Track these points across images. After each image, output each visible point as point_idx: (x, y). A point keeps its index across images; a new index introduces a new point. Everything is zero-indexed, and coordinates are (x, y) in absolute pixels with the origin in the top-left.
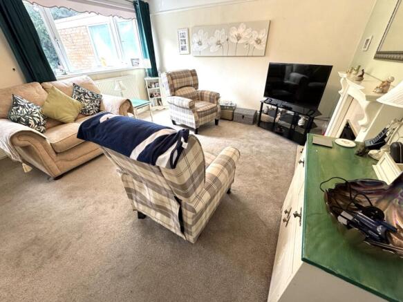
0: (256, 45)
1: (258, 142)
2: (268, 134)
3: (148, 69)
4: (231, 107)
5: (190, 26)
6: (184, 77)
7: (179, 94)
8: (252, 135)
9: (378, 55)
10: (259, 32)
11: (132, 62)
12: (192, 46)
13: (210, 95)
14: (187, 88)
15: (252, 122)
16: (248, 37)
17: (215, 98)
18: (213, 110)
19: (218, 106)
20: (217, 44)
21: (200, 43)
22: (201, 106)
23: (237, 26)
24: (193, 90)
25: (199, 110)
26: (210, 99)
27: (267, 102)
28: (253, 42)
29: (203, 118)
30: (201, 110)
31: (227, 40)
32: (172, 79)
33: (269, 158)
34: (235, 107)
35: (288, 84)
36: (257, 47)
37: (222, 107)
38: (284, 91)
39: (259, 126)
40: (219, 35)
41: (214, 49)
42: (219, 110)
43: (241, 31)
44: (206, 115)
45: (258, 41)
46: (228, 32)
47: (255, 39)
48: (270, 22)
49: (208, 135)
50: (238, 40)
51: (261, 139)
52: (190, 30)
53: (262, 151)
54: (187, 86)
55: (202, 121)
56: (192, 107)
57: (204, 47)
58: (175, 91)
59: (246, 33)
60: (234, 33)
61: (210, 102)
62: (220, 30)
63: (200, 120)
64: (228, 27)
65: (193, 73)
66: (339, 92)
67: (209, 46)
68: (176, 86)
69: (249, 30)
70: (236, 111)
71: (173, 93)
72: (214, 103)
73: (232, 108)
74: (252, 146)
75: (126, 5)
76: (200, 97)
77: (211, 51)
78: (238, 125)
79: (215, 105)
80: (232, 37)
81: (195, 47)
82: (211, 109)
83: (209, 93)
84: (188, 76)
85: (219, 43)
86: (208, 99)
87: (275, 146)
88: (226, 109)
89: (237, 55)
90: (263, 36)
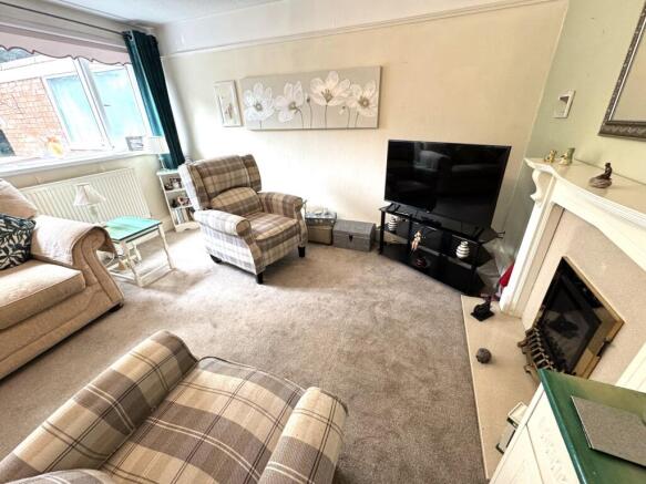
0: (360, 109)
1: (383, 293)
2: (401, 271)
3: (163, 156)
4: (327, 220)
5: (238, 77)
6: (229, 171)
7: (219, 205)
8: (370, 276)
9: (608, 129)
10: (363, 87)
11: (129, 144)
12: (244, 113)
13: (284, 202)
14: (236, 191)
15: (368, 247)
16: (345, 95)
17: (293, 206)
18: (290, 233)
19: (302, 223)
20: (291, 108)
21: (258, 107)
22: (264, 226)
23: (324, 75)
24: (251, 193)
25: (260, 237)
26: (284, 209)
27: (392, 209)
28: (354, 104)
29: (271, 252)
30: (266, 235)
31: (308, 100)
32: (202, 176)
33: (412, 334)
34: (335, 221)
35: (420, 172)
36: (363, 112)
37: (310, 222)
38: (416, 183)
39: (381, 252)
40: (293, 93)
41: (287, 117)
42: (304, 230)
43: (331, 84)
44: (276, 244)
45: (364, 103)
46: (307, 88)
47: (359, 98)
48: (382, 68)
49: (284, 285)
50: (328, 101)
51: (390, 285)
52: (239, 86)
53: (396, 317)
54: (236, 187)
55: (270, 257)
56: (244, 233)
57: (267, 112)
58: (210, 199)
59: (340, 90)
60: (320, 88)
61: (286, 215)
62: (294, 84)
63: (266, 255)
64: (306, 79)
65: (249, 162)
66: (533, 197)
67: (277, 112)
68: (211, 190)
69: (346, 83)
70: (336, 228)
71: (206, 204)
72: (292, 217)
73: (330, 222)
74: (375, 304)
75: (109, 40)
76: (265, 206)
77: (281, 119)
78: (343, 254)
79: (295, 221)
80: (317, 95)
81: (249, 113)
82: (287, 230)
83: (281, 199)
84: (236, 168)
85: (292, 107)
86: (281, 211)
87: (417, 302)
88: (319, 224)
89: (329, 127)
90: (370, 93)
